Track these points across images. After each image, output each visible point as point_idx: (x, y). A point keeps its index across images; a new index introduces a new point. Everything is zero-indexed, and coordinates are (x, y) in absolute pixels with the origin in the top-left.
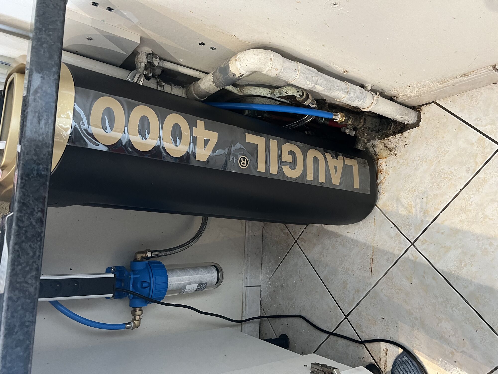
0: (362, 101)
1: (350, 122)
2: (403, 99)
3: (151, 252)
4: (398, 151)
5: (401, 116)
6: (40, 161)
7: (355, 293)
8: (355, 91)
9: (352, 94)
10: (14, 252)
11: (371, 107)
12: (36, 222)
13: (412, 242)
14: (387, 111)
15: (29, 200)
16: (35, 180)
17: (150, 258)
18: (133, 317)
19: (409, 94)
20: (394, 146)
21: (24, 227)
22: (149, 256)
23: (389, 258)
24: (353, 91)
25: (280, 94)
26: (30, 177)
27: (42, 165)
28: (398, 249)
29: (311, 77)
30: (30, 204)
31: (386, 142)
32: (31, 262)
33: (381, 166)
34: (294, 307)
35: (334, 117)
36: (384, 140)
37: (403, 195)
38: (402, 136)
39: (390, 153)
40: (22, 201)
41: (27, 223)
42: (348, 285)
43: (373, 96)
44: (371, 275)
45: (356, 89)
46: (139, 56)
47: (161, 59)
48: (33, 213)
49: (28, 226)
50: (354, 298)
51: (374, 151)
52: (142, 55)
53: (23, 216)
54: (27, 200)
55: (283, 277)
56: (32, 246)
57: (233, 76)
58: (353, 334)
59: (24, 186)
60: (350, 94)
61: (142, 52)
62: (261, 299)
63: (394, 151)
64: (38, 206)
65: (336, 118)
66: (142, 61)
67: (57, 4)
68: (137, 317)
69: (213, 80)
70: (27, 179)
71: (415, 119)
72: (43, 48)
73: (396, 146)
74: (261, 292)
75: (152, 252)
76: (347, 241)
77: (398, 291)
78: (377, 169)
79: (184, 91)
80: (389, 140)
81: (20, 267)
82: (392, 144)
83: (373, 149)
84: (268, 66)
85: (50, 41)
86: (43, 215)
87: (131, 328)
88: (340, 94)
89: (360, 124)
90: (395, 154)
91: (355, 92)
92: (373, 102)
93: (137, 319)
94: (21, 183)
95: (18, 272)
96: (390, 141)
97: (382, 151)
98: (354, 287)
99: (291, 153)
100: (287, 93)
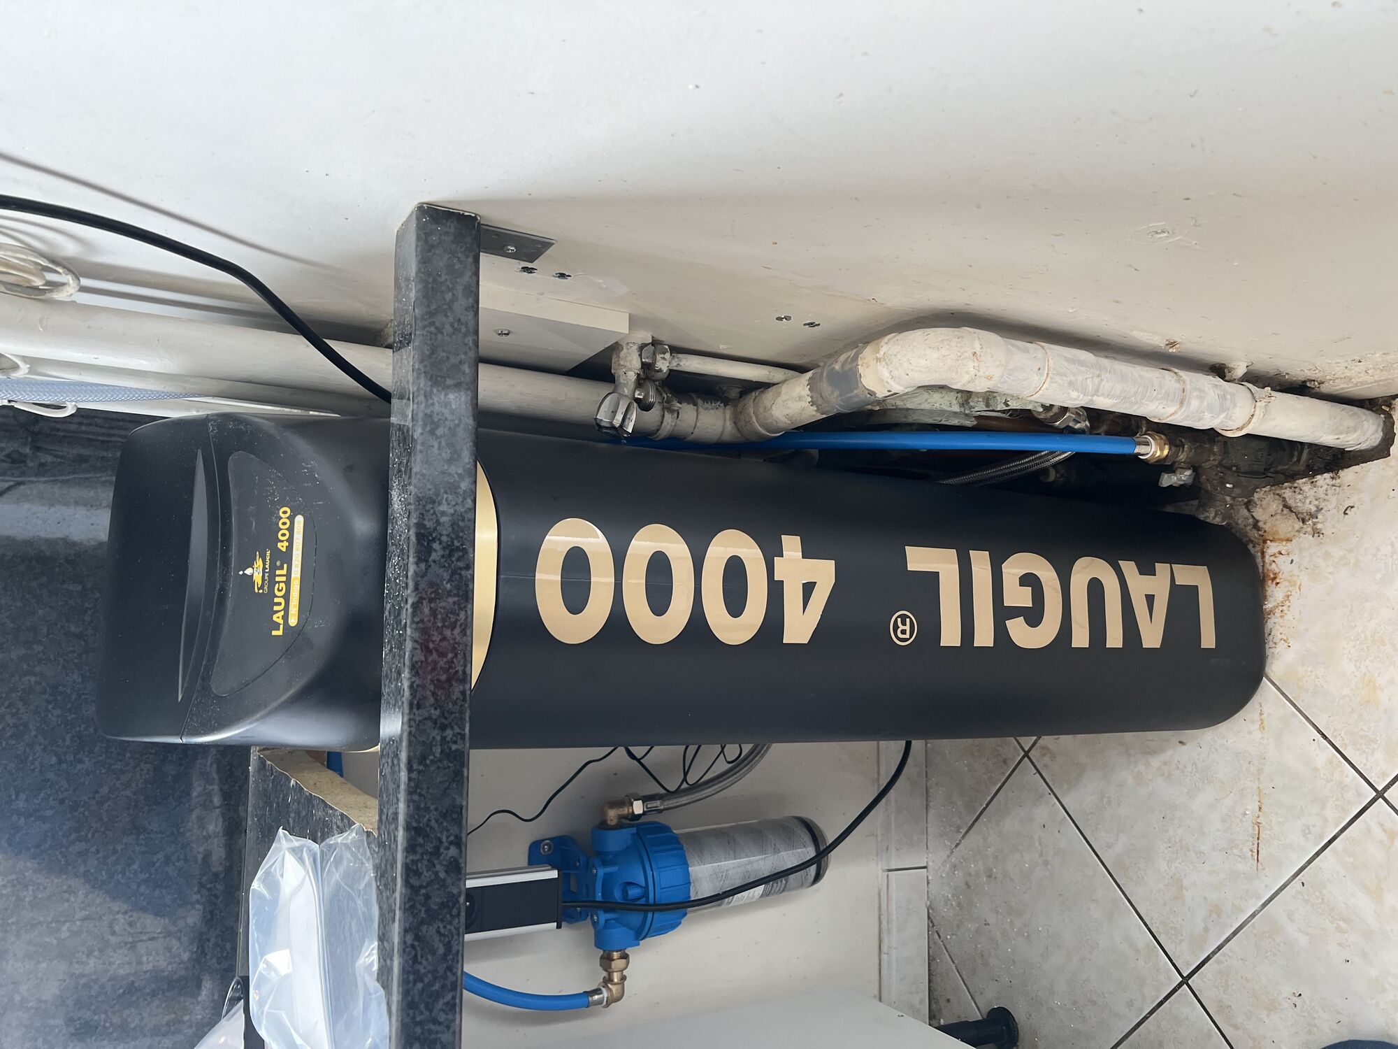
0: (1223, 415)
1: (1182, 457)
2: (1340, 387)
3: (641, 802)
4: (1327, 522)
5: (1336, 434)
6: (446, 718)
7: (1210, 915)
8: (1203, 395)
9: (1195, 404)
10: (404, 951)
11: (1248, 427)
12: (446, 872)
13: (1380, 789)
14: (1294, 430)
15: (429, 820)
16: (438, 768)
17: (639, 816)
18: (605, 974)
19: (1359, 375)
20: (1313, 509)
21: (421, 887)
22: (636, 813)
23: (1308, 828)
24: (1197, 396)
25: (988, 405)
26: (428, 762)
27: (452, 728)
28: (1337, 803)
29: (1083, 380)
30: (432, 828)
31: (1287, 493)
32: (442, 968)
33: (1274, 561)
34: (1029, 935)
35: (1139, 449)
36: (1282, 488)
37: (1347, 651)
38: (1338, 481)
39: (1302, 528)
40: (415, 824)
41: (427, 875)
42: (1187, 890)
43: (1254, 398)
44: (1257, 870)
45: (1206, 389)
46: (622, 354)
47: (676, 350)
48: (439, 850)
49: (430, 883)
50: (1206, 930)
51: (1252, 516)
52: (630, 351)
53: (417, 860)
54: (425, 820)
55: (991, 850)
56: (442, 930)
57: (869, 396)
58: (1209, 1030)
59: (417, 786)
60: (1189, 404)
61: (628, 343)
62: (928, 904)
63: (1314, 524)
64: (448, 830)
65: (1142, 451)
66: (629, 366)
67: (459, 320)
68: (615, 974)
69: (810, 399)
70: (421, 768)
71: (1377, 436)
72: (437, 438)
73: (1320, 507)
74: (928, 883)
75: (645, 799)
76: (1181, 766)
77: (1341, 923)
78: (1263, 569)
79: (728, 412)
80: (1297, 490)
81: (420, 985)
82: (1308, 501)
83: (1249, 510)
84: (968, 374)
85: (450, 417)
86: (461, 852)
87: (601, 1004)
88: (1160, 407)
89: (1212, 459)
90: (1317, 532)
91: (1202, 398)
92: (1253, 415)
93: (616, 980)
94: (410, 779)
95: (416, 998)
96: (1300, 494)
97: (1277, 520)
98: (1205, 898)
99: (1029, 580)
100: (1007, 405)
